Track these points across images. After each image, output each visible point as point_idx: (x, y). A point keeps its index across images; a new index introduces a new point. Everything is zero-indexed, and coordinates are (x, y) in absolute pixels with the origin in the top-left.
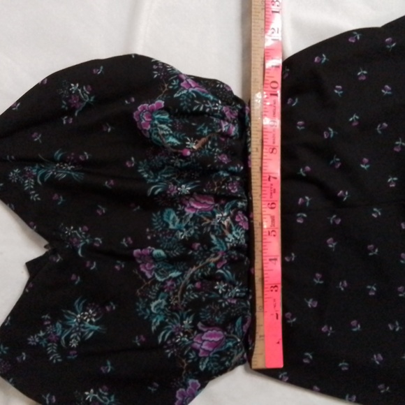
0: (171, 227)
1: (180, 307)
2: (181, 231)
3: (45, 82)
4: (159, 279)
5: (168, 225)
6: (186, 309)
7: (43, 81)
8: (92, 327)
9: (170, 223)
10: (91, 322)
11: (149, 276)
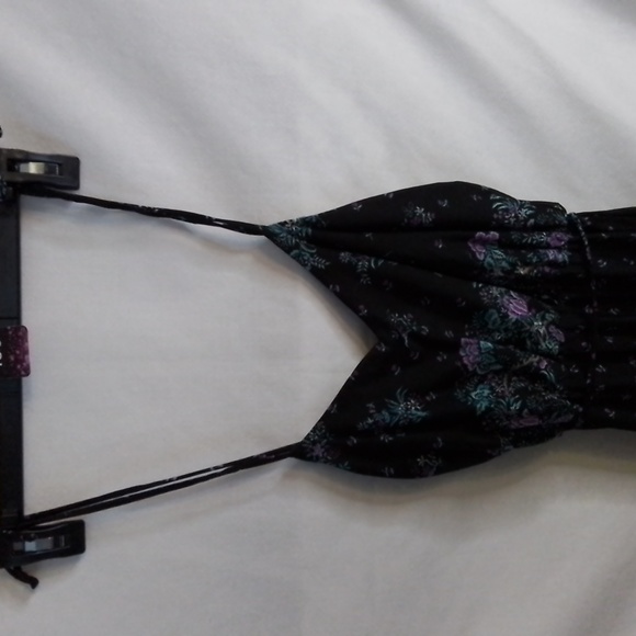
0: (490, 326)
1: (507, 393)
2: (499, 331)
3: (391, 196)
4: (479, 372)
5: (487, 324)
6: (513, 395)
7: (388, 194)
8: (419, 413)
9: (490, 323)
10: (416, 409)
11: (471, 369)
